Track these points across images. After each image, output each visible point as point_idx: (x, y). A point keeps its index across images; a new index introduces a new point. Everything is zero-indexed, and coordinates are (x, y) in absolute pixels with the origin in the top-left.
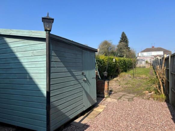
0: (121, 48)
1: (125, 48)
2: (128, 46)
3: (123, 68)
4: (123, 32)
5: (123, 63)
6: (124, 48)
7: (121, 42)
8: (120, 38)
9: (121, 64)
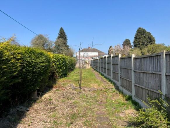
0: (59, 45)
1: (64, 46)
2: (67, 44)
3: (62, 71)
4: (62, 28)
5: (62, 63)
6: (62, 45)
7: (59, 38)
8: (58, 34)
9: (59, 64)
